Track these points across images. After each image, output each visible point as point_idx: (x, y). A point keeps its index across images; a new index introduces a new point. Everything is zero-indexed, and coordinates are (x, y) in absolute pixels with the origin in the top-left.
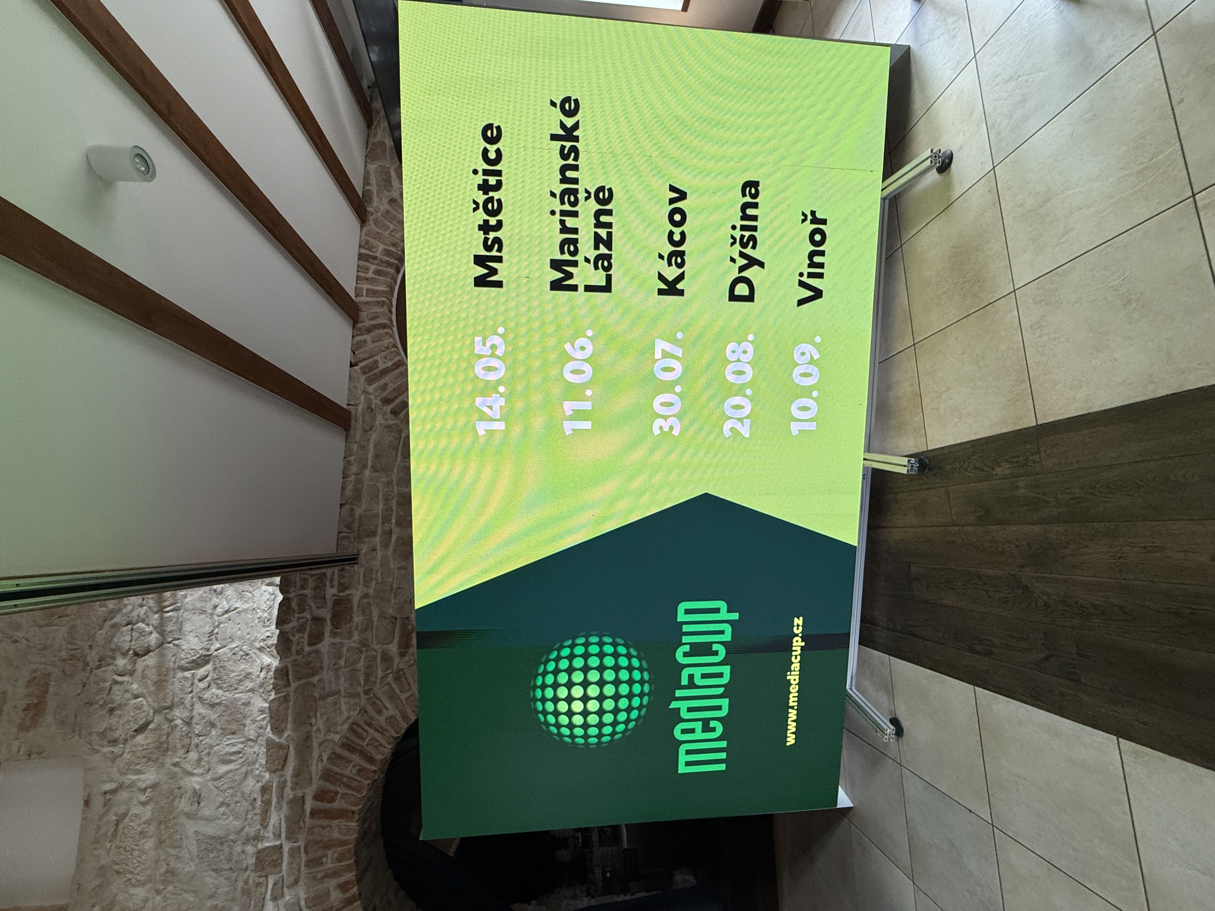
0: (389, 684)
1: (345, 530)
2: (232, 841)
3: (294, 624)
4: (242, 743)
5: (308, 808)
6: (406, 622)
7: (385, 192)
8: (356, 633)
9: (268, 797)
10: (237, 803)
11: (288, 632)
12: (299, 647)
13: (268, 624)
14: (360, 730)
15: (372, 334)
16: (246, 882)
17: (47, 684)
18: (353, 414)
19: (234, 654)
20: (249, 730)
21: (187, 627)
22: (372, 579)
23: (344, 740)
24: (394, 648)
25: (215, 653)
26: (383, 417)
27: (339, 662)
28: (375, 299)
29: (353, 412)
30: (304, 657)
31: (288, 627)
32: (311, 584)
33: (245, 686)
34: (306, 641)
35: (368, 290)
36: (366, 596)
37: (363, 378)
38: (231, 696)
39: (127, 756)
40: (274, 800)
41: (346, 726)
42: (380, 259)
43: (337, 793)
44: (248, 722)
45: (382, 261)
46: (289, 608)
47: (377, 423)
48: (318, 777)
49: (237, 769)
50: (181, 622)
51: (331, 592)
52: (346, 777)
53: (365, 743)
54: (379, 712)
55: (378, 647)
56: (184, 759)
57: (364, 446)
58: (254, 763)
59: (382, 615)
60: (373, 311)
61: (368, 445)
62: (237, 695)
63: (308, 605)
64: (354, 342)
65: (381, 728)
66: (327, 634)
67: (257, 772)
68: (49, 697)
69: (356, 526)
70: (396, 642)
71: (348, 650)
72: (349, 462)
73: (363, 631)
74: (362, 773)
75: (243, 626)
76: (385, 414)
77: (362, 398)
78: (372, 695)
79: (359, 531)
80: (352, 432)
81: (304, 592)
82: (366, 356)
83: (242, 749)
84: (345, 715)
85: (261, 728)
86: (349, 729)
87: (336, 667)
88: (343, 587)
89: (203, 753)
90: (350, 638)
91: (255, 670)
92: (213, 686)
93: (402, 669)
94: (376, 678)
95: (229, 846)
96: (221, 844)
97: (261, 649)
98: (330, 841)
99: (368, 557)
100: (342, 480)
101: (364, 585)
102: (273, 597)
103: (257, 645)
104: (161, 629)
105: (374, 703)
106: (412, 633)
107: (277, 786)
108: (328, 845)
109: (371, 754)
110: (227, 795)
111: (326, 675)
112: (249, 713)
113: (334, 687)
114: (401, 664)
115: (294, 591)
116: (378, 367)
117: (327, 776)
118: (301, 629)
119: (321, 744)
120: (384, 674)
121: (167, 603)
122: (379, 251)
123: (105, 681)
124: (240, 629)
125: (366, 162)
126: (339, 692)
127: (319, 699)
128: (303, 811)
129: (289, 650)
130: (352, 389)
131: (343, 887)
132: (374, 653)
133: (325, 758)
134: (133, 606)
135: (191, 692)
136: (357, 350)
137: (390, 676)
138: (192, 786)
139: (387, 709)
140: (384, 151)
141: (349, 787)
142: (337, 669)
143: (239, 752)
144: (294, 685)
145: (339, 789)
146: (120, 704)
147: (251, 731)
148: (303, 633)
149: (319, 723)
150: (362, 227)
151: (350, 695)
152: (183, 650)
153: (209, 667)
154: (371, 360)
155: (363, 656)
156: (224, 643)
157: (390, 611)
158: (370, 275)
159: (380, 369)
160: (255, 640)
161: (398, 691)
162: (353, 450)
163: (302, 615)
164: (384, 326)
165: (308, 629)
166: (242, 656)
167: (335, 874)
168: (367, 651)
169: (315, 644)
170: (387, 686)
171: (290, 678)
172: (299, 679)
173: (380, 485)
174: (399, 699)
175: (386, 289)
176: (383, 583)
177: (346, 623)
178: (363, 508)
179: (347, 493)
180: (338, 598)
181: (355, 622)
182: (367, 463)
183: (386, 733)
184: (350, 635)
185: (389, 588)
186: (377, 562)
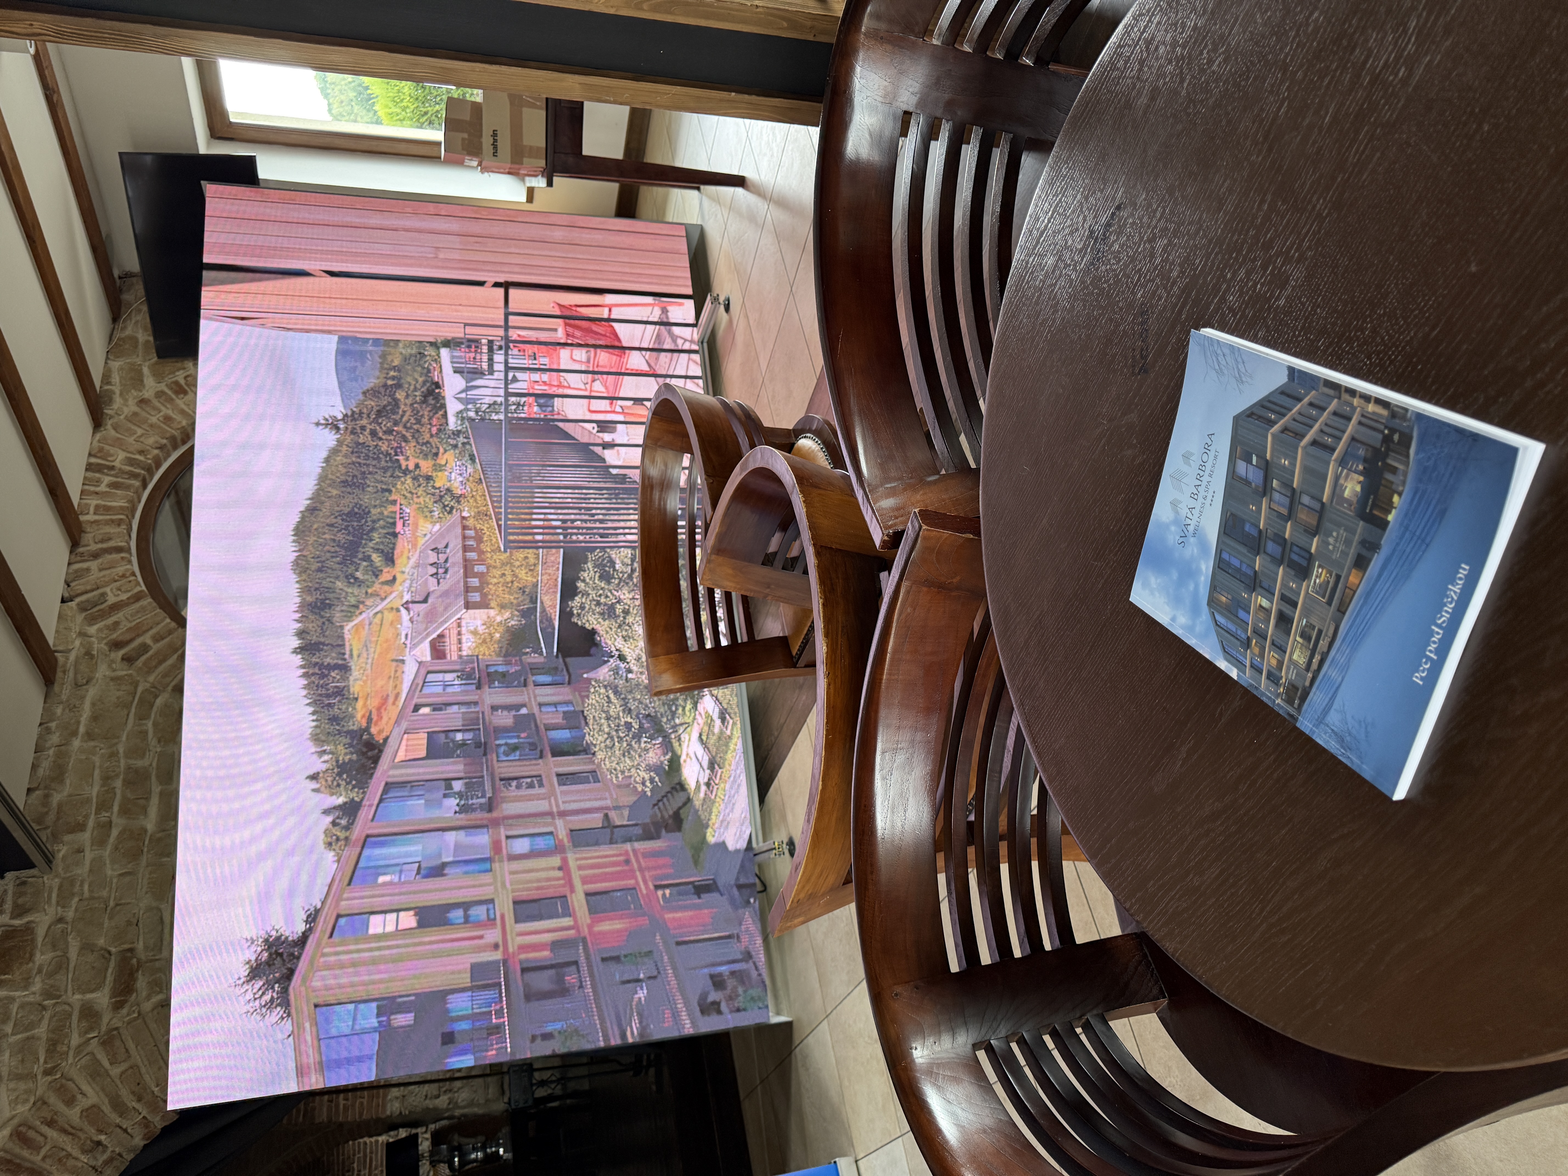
0: (91, 1054)
6: (129, 955)
7: (133, 391)
8: (38, 979)
14: (31, 1134)
15: (100, 560)
18: (60, 663)
22: (73, 894)
24: (102, 998)
26: (110, 666)
27: (4, 1027)
28: (108, 517)
29: (61, 660)
35: (97, 508)
36: (61, 920)
37: (80, 618)
41: (8, 1130)
42: (120, 469)
45: (122, 472)
47: (99, 675)
54: (70, 1102)
55: (74, 997)
57: (75, 706)
59: (87, 947)
60: (102, 531)
61: (82, 704)
64: (71, 571)
65: (72, 1127)
69: (51, 818)
70: (107, 987)
71: (22, 1006)
72: (48, 728)
73: (50, 975)
76: (113, 661)
77: (77, 643)
78: (58, 1075)
79: (55, 826)
80: (56, 688)
82: (89, 588)
84: (7, 1114)
86: (11, 1135)
88: (19, 911)
90: (26, 988)
93: (117, 1029)
94: (69, 1047)
99: (69, 862)
100: (32, 755)
101: (58, 904)
105: (62, 1086)
106: (137, 971)
114: (114, 1020)
116: (106, 601)
120: (83, 1040)
122: (118, 460)
125: (107, 358)
130: (62, 630)
132: (67, 1008)
136: (74, 580)
137: (95, 1041)
139: (84, 1094)
140: (136, 347)
150: (94, 433)
151: (19, 1077)
154: (95, 593)
155: (47, 1015)
157: (101, 942)
158: (103, 488)
159: (109, 603)
161: (106, 1063)
162: (55, 713)
164: (119, 550)
168: (54, 1006)
170: (88, 1057)
173: (97, 759)
174: (108, 1075)
175: (126, 505)
176: (92, 898)
177: (21, 964)
178: (65, 793)
179: (41, 772)
180: (10, 929)
181: (37, 963)
182: (78, 728)
183: (80, 1134)
184: (26, 983)
185: (102, 905)
186: (83, 870)
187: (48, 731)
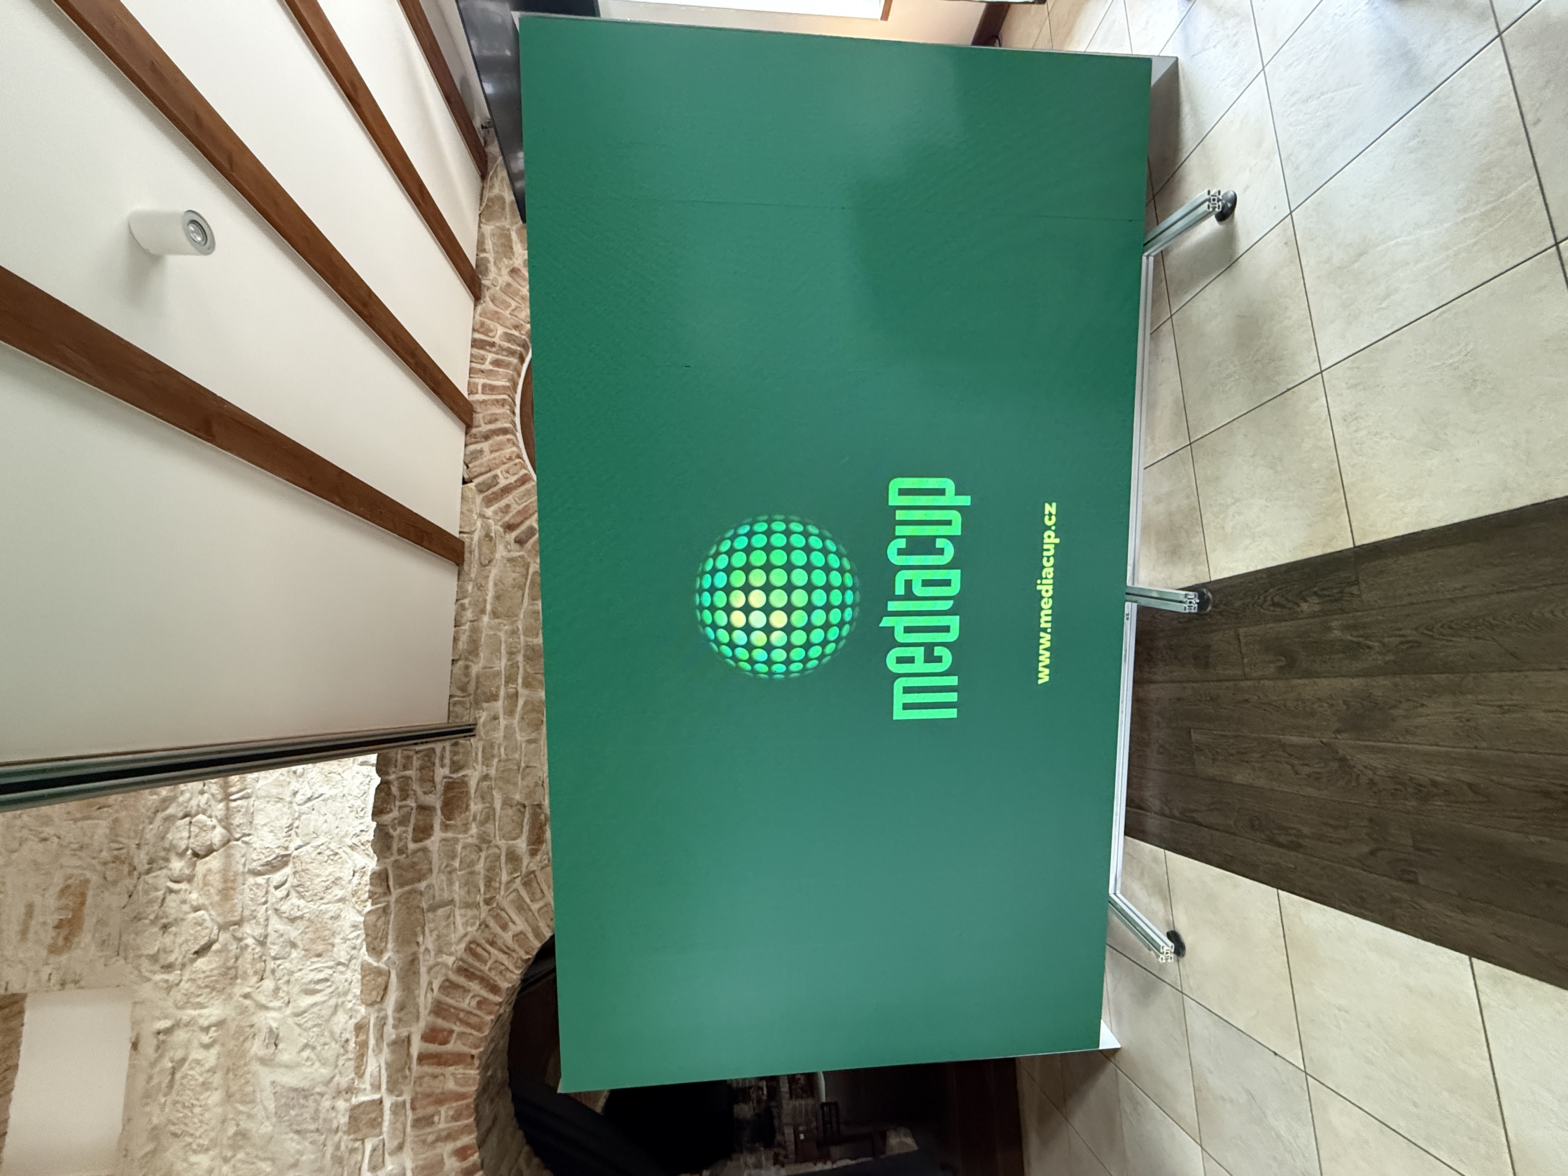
0: (516, 890)
1: (459, 693)
2: (319, 1094)
3: (395, 814)
4: (331, 968)
5: (415, 1051)
6: (538, 810)
7: (504, 259)
8: (474, 825)
9: (364, 1037)
10: (325, 1044)
11: (387, 825)
12: (402, 843)
13: (362, 814)
14: (479, 950)
15: (490, 442)
16: (337, 1147)
17: (83, 895)
18: (467, 544)
19: (319, 853)
20: (339, 951)
21: (259, 819)
22: (493, 756)
23: (461, 963)
24: (522, 845)
25: (296, 853)
26: (506, 547)
27: (451, 862)
28: (494, 397)
29: (467, 541)
30: (407, 857)
31: (387, 818)
32: (416, 763)
33: (333, 894)
34: (410, 837)
35: (484, 386)
36: (486, 777)
37: (479, 498)
38: (316, 907)
39: (184, 985)
40: (372, 1042)
41: (463, 946)
42: (500, 346)
43: (451, 1032)
44: (337, 940)
45: (502, 349)
46: (389, 793)
47: (498, 556)
48: (427, 1011)
49: (325, 1002)
50: (252, 813)
51: (441, 773)
52: (463, 1010)
53: (487, 968)
54: (504, 927)
55: (502, 843)
56: (258, 988)
57: (481, 586)
58: (346, 993)
59: (507, 802)
60: (489, 412)
61: (487, 583)
62: (323, 907)
63: (412, 790)
64: (468, 453)
65: (508, 948)
66: (437, 826)
67: (350, 1005)
68: (87, 910)
69: (471, 687)
70: (524, 837)
71: (464, 848)
72: (462, 605)
74: (483, 1006)
75: (330, 818)
76: (508, 543)
77: (479, 524)
78: (495, 905)
79: (475, 694)
80: (466, 567)
81: (407, 773)
82: (483, 470)
83: (331, 975)
84: (461, 931)
85: (354, 948)
86: (465, 950)
87: (449, 869)
88: (456, 767)
89: (281, 981)
90: (466, 832)
91: (346, 874)
92: (293, 894)
93: (533, 872)
94: (500, 883)
95: (316, 1101)
96: (306, 1097)
97: (353, 847)
98: (442, 1093)
99: (488, 728)
100: (453, 629)
101: (483, 763)
102: (369, 779)
103: (348, 841)
104: (226, 822)
105: (498, 914)
106: (545, 825)
107: (375, 1025)
108: (441, 1099)
109: (494, 981)
110: (312, 1034)
111: (436, 879)
112: (339, 929)
113: (446, 895)
114: (531, 864)
115: (394, 772)
116: (498, 483)
117: (439, 1009)
118: (403, 821)
119: (430, 969)
120: (509, 878)
121: (233, 789)
122: (497, 336)
123: (157, 890)
124: (326, 821)
125: (480, 222)
126: (452, 902)
127: (429, 910)
128: (409, 1055)
129: (389, 848)
130: (465, 511)
131: (461, 1153)
132: (496, 850)
133: (436, 986)
134: (192, 794)
135: (266, 902)
136: (471, 462)
137: (518, 880)
138: (267, 1023)
139: (514, 923)
140: (504, 209)
141: (468, 1024)
142: (450, 873)
143: (326, 980)
144: (396, 893)
145: (455, 1028)
146: (176, 920)
147: (341, 952)
148: (406, 826)
149: (428, 942)
150: (475, 306)
151: (467, 906)
152: (255, 849)
153: (288, 870)
154: (489, 475)
155: (483, 855)
156: (307, 839)
157: (517, 797)
158: (487, 366)
159: (501, 486)
160: (346, 835)
161: (528, 900)
162: (467, 591)
163: (404, 803)
164: (505, 431)
165: (413, 821)
166: (329, 856)
167: (450, 1136)
168: (487, 848)
169: (421, 840)
170: (514, 894)
171: (391, 883)
172: (402, 885)
173: (502, 635)
174: (530, 910)
175: (508, 384)
176: (507, 760)
177: (461, 813)
178: (481, 665)
179: (461, 645)
180: (450, 780)
181: (472, 811)
182: (485, 607)
183: (514, 954)
184: (466, 828)
185: (516, 767)
186: (500, 734)
187: (463, 607)
